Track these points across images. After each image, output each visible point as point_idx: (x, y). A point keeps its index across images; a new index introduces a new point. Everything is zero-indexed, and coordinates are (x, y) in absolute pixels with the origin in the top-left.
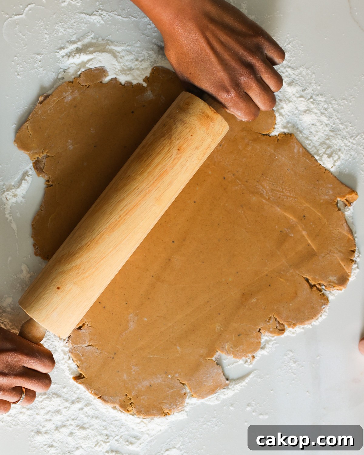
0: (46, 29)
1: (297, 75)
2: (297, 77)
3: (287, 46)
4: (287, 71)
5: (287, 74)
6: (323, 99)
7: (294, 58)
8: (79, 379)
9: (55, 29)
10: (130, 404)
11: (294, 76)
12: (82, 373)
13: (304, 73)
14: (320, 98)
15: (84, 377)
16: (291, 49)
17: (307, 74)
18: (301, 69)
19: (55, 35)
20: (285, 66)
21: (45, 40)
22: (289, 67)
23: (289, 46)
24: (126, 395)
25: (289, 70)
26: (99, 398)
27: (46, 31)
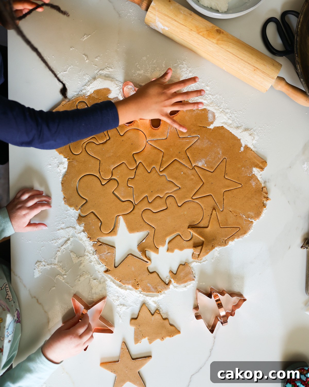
0: (79, 79)
1: (215, 99)
2: (215, 100)
3: (209, 83)
4: (209, 97)
5: (209, 98)
6: (229, 111)
7: (213, 90)
8: (107, 272)
9: (84, 78)
10: (138, 285)
11: (213, 99)
12: (108, 268)
13: (218, 97)
14: (227, 111)
15: (110, 270)
16: (211, 85)
17: (220, 98)
18: (217, 95)
19: (84, 82)
20: (208, 94)
21: (79, 84)
22: (210, 94)
23: (210, 83)
24: (135, 279)
25: (210, 96)
26: (120, 282)
27: (79, 80)
